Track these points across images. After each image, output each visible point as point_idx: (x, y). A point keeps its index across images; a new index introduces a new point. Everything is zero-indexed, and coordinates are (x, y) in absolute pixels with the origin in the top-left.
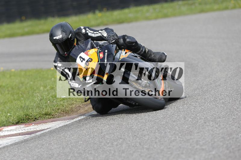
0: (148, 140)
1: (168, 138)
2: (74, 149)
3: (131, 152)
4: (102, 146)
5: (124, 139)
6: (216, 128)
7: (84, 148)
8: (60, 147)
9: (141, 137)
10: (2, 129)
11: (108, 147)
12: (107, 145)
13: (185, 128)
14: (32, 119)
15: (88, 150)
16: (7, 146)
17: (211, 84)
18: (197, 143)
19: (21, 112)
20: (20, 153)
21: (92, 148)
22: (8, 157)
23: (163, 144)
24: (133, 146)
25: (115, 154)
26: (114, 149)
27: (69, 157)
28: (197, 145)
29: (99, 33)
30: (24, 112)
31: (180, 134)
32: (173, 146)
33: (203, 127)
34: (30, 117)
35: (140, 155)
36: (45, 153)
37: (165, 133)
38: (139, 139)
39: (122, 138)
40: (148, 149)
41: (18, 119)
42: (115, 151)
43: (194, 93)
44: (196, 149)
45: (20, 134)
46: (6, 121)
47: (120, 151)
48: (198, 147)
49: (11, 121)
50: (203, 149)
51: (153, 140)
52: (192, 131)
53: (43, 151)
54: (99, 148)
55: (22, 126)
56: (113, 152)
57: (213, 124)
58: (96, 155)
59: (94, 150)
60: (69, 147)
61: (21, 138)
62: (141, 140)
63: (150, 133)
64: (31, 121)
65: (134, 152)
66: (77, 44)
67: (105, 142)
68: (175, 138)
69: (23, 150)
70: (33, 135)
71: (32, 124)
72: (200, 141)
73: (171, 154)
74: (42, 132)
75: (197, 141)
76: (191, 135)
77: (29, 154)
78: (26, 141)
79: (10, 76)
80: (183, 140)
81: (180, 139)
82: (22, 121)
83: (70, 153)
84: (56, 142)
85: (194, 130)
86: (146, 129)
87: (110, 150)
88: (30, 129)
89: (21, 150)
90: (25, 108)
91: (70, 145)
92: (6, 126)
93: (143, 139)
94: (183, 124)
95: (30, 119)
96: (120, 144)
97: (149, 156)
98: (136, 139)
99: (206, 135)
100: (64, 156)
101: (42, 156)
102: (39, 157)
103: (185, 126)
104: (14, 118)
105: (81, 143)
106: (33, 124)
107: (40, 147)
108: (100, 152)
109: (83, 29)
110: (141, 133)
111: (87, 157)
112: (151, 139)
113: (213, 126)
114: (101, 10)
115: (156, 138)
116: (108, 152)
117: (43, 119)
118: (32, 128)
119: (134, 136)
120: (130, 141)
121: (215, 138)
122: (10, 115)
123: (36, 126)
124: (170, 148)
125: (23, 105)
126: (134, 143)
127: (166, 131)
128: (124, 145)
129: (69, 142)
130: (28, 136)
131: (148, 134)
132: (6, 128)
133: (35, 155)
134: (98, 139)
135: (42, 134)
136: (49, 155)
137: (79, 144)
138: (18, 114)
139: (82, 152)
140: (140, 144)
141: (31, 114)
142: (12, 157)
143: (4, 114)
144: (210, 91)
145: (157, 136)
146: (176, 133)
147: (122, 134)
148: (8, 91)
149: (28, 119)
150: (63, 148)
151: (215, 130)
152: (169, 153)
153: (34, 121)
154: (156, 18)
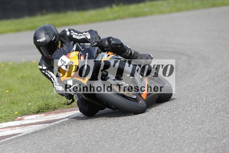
0: (161, 129)
1: (181, 127)
2: (91, 137)
3: (146, 140)
4: (118, 135)
5: (139, 128)
6: (227, 117)
7: (101, 137)
8: (78, 135)
9: (155, 126)
10: (23, 118)
11: (123, 135)
12: (123, 133)
13: (197, 117)
14: (52, 108)
15: (104, 138)
16: (28, 134)
17: (222, 75)
18: (209, 132)
19: (41, 102)
20: (40, 141)
21: (109, 137)
22: (28, 144)
23: (175, 133)
24: (148, 135)
25: (130, 142)
26: (129, 137)
27: (86, 145)
28: (208, 134)
29: (83, 35)
30: (44, 102)
31: (192, 124)
32: (186, 135)
33: (214, 117)
34: (50, 106)
35: (154, 143)
36: (64, 141)
37: (178, 122)
38: (153, 128)
39: (137, 127)
40: (161, 137)
41: (38, 109)
42: (130, 140)
43: (206, 84)
44: (208, 138)
45: (40, 123)
46: (27, 110)
47: (135, 139)
48: (210, 135)
49: (32, 110)
50: (214, 138)
51: (166, 129)
52: (204, 120)
53: (62, 138)
54: (115, 136)
55: (42, 115)
56: (128, 140)
57: (223, 114)
58: (112, 143)
59: (110, 138)
60: (87, 135)
61: (41, 126)
62: (155, 129)
63: (163, 122)
64: (51, 110)
65: (148, 140)
66: (62, 46)
67: (121, 131)
68: (188, 127)
69: (43, 138)
70: (53, 124)
71: (51, 113)
72: (211, 130)
73: (184, 142)
74: (61, 121)
75: (209, 130)
76: (202, 124)
77: (49, 142)
78: (46, 129)
79: (32, 67)
80: (195, 129)
81: (192, 128)
82: (43, 110)
83: (87, 141)
84: (74, 130)
85: (205, 119)
86: (160, 119)
87: (126, 138)
88: (50, 118)
89: (41, 138)
90: (45, 98)
91: (87, 133)
92: (27, 115)
93: (157, 128)
94: (195, 113)
95: (49, 108)
96: (135, 133)
97: (162, 144)
98: (150, 128)
99: (217, 124)
100: (81, 144)
101: (61, 144)
102: (58, 144)
103: (197, 116)
104: (35, 108)
105: (98, 131)
106: (53, 114)
107: (59, 135)
108: (116, 140)
109: (68, 31)
110: (155, 122)
111: (104, 145)
112: (165, 128)
113: (224, 116)
114: (118, 4)
115: (169, 127)
116: (123, 141)
117: (62, 108)
118: (52, 117)
119: (148, 125)
120: (144, 130)
121: (226, 127)
122: (31, 105)
123: (55, 115)
124: (182, 137)
125: (43, 95)
126: (149, 132)
127: (179, 120)
128: (139, 134)
129: (87, 131)
130: (48, 124)
131: (162, 124)
132: (27, 117)
133: (54, 143)
134: (114, 128)
135: (62, 122)
136: (68, 143)
137: (96, 132)
138: (38, 104)
139: (99, 140)
140: (154, 133)
141: (51, 103)
142: (33, 145)
143: (25, 103)
144: (221, 82)
145: (170, 125)
146: (188, 122)
147: (137, 123)
148: (30, 81)
149: (48, 108)
150: (81, 137)
151: (226, 120)
152: (182, 141)
153: (54, 110)
154: (170, 12)
